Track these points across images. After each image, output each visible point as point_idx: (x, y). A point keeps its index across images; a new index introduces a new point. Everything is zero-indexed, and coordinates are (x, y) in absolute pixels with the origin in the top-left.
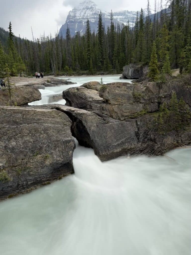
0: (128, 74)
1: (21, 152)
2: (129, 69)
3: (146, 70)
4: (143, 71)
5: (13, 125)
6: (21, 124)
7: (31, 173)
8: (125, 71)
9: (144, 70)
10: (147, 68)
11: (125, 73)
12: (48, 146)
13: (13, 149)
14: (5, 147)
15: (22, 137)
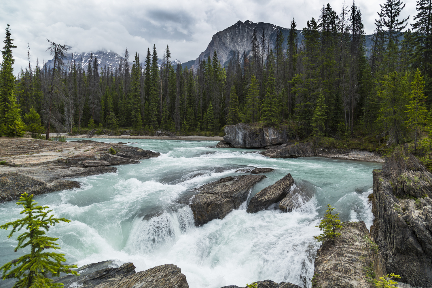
0: (235, 139)
2: (236, 131)
3: (270, 136)
4: (265, 135)
8: (228, 134)
9: (267, 134)
10: (272, 132)
11: (230, 136)
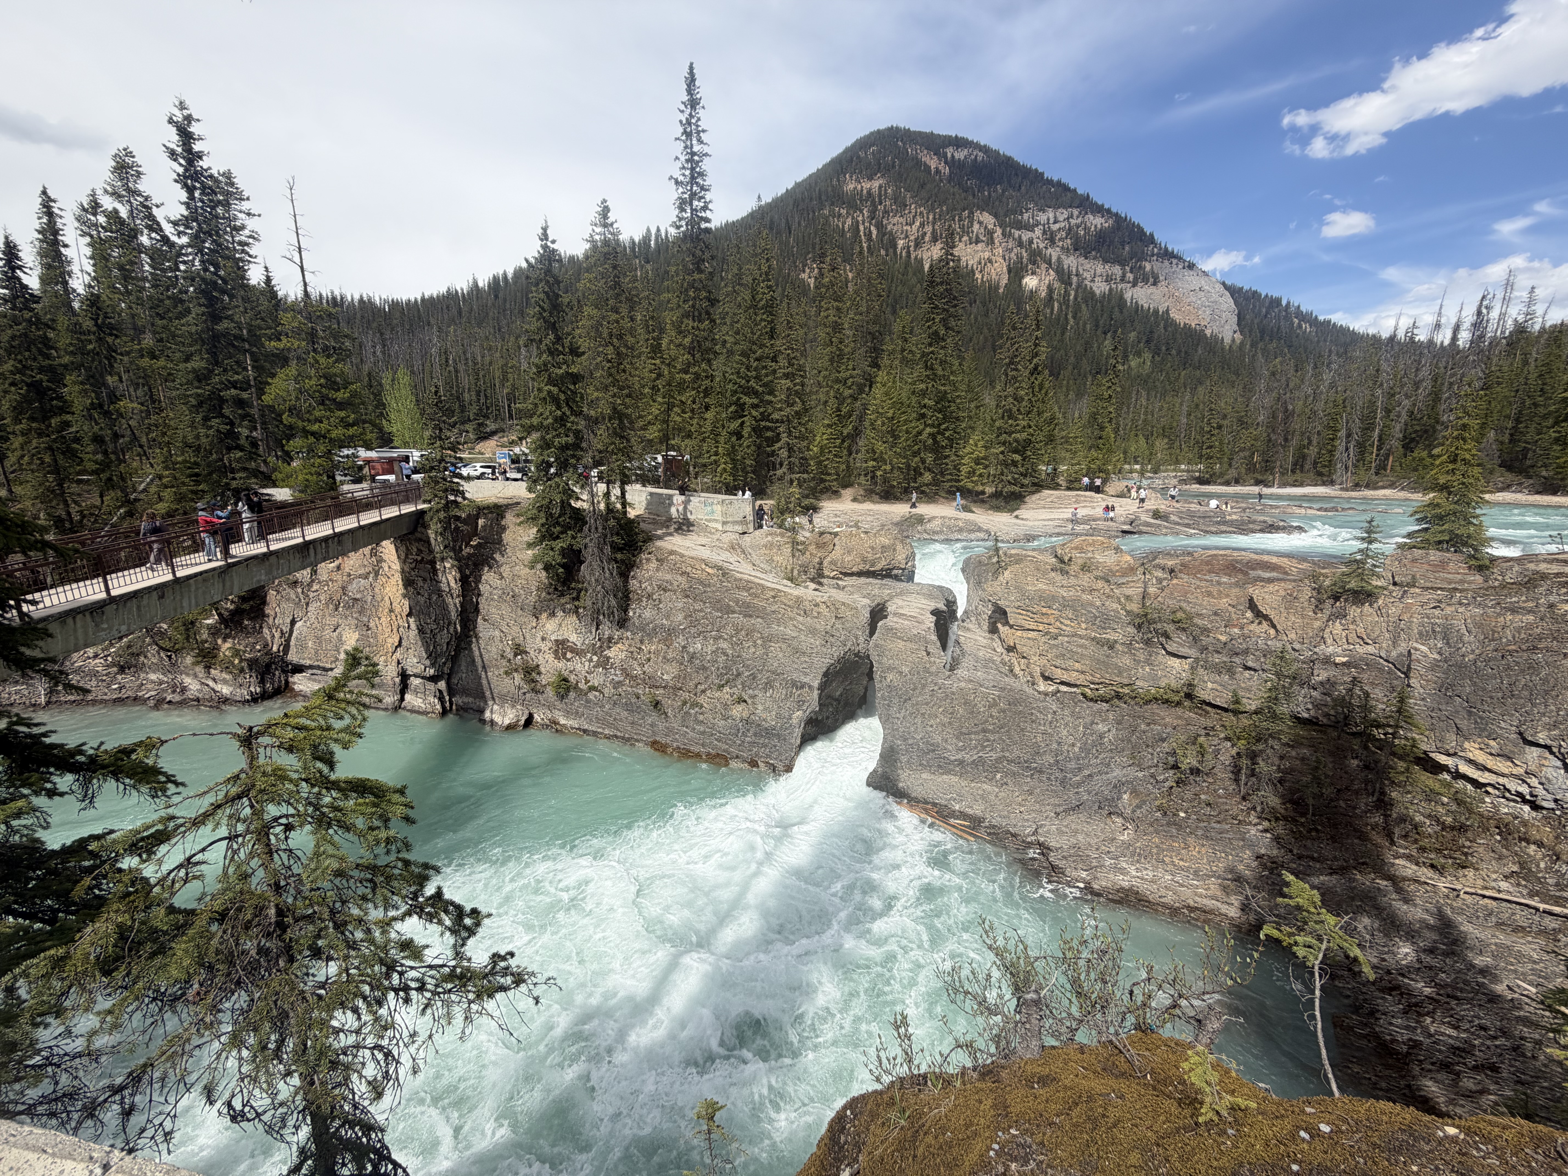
1: (704, 668)
5: (718, 610)
6: (734, 612)
7: (701, 718)
12: (754, 677)
13: (692, 657)
14: (684, 647)
15: (716, 639)
